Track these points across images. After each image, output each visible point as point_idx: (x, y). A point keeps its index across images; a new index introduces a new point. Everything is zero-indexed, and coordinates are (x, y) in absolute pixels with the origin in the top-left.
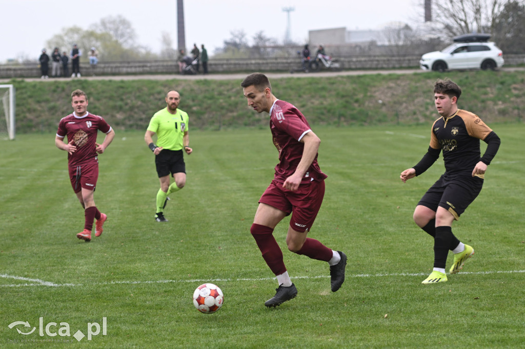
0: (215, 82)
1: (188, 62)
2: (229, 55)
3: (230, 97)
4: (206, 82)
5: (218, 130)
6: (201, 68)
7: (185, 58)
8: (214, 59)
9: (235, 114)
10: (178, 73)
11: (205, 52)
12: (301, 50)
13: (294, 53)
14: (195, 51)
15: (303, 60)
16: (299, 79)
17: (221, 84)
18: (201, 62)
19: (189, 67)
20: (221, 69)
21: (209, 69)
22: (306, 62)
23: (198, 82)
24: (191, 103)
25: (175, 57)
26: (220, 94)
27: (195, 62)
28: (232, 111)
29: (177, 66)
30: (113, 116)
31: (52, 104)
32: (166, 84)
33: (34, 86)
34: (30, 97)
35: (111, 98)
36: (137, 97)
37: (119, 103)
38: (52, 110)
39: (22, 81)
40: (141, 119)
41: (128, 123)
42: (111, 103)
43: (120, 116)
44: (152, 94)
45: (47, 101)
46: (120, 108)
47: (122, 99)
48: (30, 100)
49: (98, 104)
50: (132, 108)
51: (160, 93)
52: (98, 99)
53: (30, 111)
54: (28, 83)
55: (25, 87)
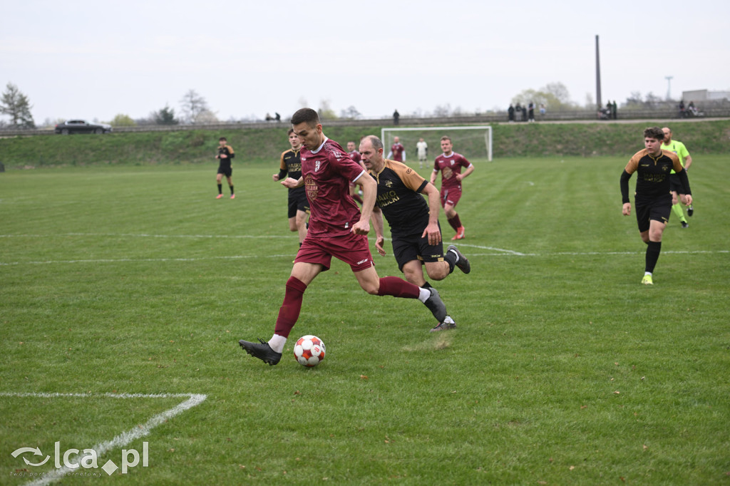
0: (621, 125)
1: (604, 112)
2: (630, 107)
3: (631, 135)
4: (615, 125)
5: (623, 156)
6: (612, 116)
7: (601, 109)
8: (620, 110)
9: (634, 146)
10: (597, 119)
11: (615, 105)
12: (678, 104)
13: (673, 106)
14: (609, 105)
15: (679, 110)
16: (677, 123)
17: (625, 126)
18: (613, 112)
19: (605, 116)
20: (625, 116)
21: (618, 116)
22: (682, 112)
23: (611, 125)
24: (605, 138)
25: (595, 108)
26: (625, 132)
27: (608, 112)
28: (633, 144)
29: (597, 115)
30: (555, 147)
31: (516, 139)
32: (589, 126)
33: (505, 127)
34: (502, 134)
35: (554, 135)
36: (571, 135)
37: (559, 139)
38: (516, 142)
39: (497, 125)
40: (573, 149)
41: (565, 151)
42: (554, 138)
43: (559, 147)
44: (580, 133)
45: (513, 137)
46: (559, 142)
47: (561, 136)
48: (502, 137)
49: (545, 139)
50: (567, 142)
51: (585, 132)
52: (546, 136)
53: (502, 143)
54: (501, 125)
55: (499, 128)
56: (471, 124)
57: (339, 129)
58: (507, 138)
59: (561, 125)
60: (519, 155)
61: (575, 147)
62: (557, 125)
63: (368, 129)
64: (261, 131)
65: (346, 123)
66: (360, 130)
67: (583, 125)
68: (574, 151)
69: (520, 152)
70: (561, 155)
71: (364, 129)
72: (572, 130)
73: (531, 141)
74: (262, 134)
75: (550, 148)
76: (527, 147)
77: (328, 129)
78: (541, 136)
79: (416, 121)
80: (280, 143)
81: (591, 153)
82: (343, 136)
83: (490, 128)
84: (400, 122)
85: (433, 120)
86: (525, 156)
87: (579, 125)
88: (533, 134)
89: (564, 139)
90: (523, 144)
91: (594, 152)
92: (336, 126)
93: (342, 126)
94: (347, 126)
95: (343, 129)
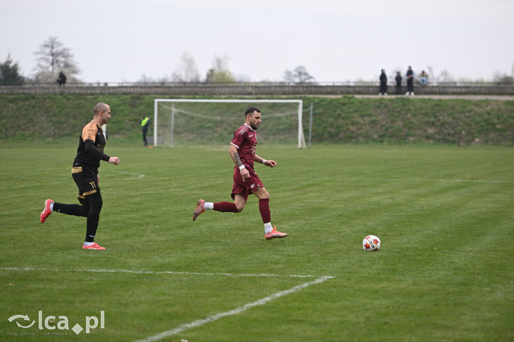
30: (425, 131)
31: (374, 118)
32: (477, 104)
33: (361, 102)
34: (356, 111)
35: (426, 115)
36: (449, 115)
37: (432, 119)
38: (374, 123)
39: (353, 97)
40: (449, 135)
41: (437, 137)
42: (426, 119)
43: (431, 131)
44: (463, 112)
45: (370, 115)
46: (432, 124)
47: (436, 116)
48: (355, 115)
49: (413, 120)
50: (443, 124)
51: (469, 111)
52: (415, 116)
53: (353, 124)
54: (356, 99)
55: (353, 103)
57: (137, 98)
58: (362, 116)
59: (440, 100)
60: (374, 140)
61: (452, 132)
62: (434, 100)
64: (33, 98)
67: (470, 102)
68: (449, 138)
69: (376, 136)
70: (432, 142)
72: (453, 108)
73: (393, 121)
74: (33, 101)
75: (418, 132)
76: (387, 130)
77: (124, 97)
78: (409, 115)
79: (250, 90)
80: (55, 115)
81: (473, 140)
82: (141, 107)
86: (382, 142)
87: (465, 101)
88: (399, 112)
89: (439, 120)
90: (382, 126)
91: (477, 140)
93: (141, 94)
94: (148, 94)
95: (143, 99)
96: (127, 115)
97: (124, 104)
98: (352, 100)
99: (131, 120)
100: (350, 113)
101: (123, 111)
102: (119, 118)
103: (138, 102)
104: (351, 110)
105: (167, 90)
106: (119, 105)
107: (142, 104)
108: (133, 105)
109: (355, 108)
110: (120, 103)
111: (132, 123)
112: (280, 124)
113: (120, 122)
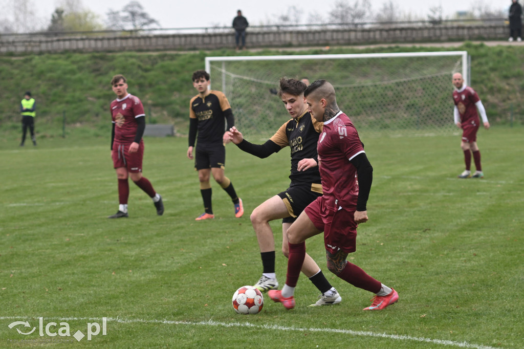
39: (482, 46)
45: (518, 76)
48: (493, 75)
54: (489, 49)
55: (485, 55)
56: (418, 46)
57: (102, 58)
58: (506, 77)
63: (172, 58)
65: (119, 43)
66: (154, 61)
71: (162, 57)
77: (77, 57)
83: (464, 53)
84: (248, 39)
85: (328, 36)
92: (96, 50)
94: (122, 49)
95: (113, 59)
96: (91, 89)
97: (81, 69)
98: (482, 51)
99: (99, 98)
100: (485, 73)
101: (80, 81)
102: (78, 94)
103: (104, 65)
104: (485, 68)
105: (142, 42)
106: (73, 72)
107: (113, 68)
108: (97, 71)
109: (491, 65)
110: (75, 67)
111: (102, 101)
112: (364, 96)
113: (80, 100)
